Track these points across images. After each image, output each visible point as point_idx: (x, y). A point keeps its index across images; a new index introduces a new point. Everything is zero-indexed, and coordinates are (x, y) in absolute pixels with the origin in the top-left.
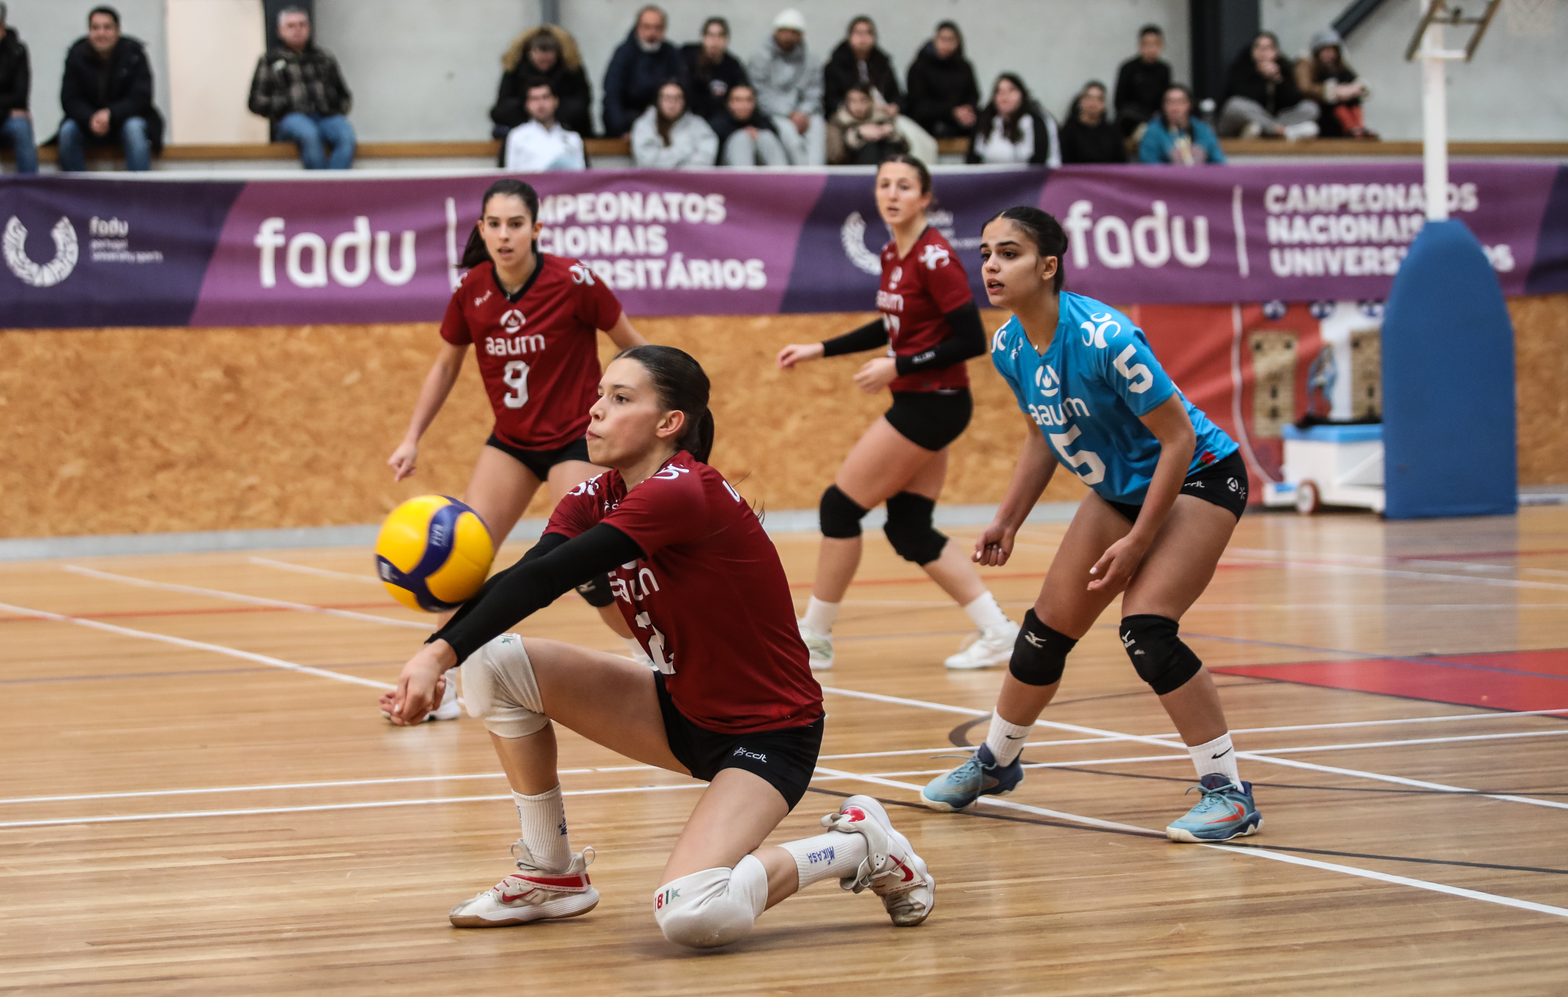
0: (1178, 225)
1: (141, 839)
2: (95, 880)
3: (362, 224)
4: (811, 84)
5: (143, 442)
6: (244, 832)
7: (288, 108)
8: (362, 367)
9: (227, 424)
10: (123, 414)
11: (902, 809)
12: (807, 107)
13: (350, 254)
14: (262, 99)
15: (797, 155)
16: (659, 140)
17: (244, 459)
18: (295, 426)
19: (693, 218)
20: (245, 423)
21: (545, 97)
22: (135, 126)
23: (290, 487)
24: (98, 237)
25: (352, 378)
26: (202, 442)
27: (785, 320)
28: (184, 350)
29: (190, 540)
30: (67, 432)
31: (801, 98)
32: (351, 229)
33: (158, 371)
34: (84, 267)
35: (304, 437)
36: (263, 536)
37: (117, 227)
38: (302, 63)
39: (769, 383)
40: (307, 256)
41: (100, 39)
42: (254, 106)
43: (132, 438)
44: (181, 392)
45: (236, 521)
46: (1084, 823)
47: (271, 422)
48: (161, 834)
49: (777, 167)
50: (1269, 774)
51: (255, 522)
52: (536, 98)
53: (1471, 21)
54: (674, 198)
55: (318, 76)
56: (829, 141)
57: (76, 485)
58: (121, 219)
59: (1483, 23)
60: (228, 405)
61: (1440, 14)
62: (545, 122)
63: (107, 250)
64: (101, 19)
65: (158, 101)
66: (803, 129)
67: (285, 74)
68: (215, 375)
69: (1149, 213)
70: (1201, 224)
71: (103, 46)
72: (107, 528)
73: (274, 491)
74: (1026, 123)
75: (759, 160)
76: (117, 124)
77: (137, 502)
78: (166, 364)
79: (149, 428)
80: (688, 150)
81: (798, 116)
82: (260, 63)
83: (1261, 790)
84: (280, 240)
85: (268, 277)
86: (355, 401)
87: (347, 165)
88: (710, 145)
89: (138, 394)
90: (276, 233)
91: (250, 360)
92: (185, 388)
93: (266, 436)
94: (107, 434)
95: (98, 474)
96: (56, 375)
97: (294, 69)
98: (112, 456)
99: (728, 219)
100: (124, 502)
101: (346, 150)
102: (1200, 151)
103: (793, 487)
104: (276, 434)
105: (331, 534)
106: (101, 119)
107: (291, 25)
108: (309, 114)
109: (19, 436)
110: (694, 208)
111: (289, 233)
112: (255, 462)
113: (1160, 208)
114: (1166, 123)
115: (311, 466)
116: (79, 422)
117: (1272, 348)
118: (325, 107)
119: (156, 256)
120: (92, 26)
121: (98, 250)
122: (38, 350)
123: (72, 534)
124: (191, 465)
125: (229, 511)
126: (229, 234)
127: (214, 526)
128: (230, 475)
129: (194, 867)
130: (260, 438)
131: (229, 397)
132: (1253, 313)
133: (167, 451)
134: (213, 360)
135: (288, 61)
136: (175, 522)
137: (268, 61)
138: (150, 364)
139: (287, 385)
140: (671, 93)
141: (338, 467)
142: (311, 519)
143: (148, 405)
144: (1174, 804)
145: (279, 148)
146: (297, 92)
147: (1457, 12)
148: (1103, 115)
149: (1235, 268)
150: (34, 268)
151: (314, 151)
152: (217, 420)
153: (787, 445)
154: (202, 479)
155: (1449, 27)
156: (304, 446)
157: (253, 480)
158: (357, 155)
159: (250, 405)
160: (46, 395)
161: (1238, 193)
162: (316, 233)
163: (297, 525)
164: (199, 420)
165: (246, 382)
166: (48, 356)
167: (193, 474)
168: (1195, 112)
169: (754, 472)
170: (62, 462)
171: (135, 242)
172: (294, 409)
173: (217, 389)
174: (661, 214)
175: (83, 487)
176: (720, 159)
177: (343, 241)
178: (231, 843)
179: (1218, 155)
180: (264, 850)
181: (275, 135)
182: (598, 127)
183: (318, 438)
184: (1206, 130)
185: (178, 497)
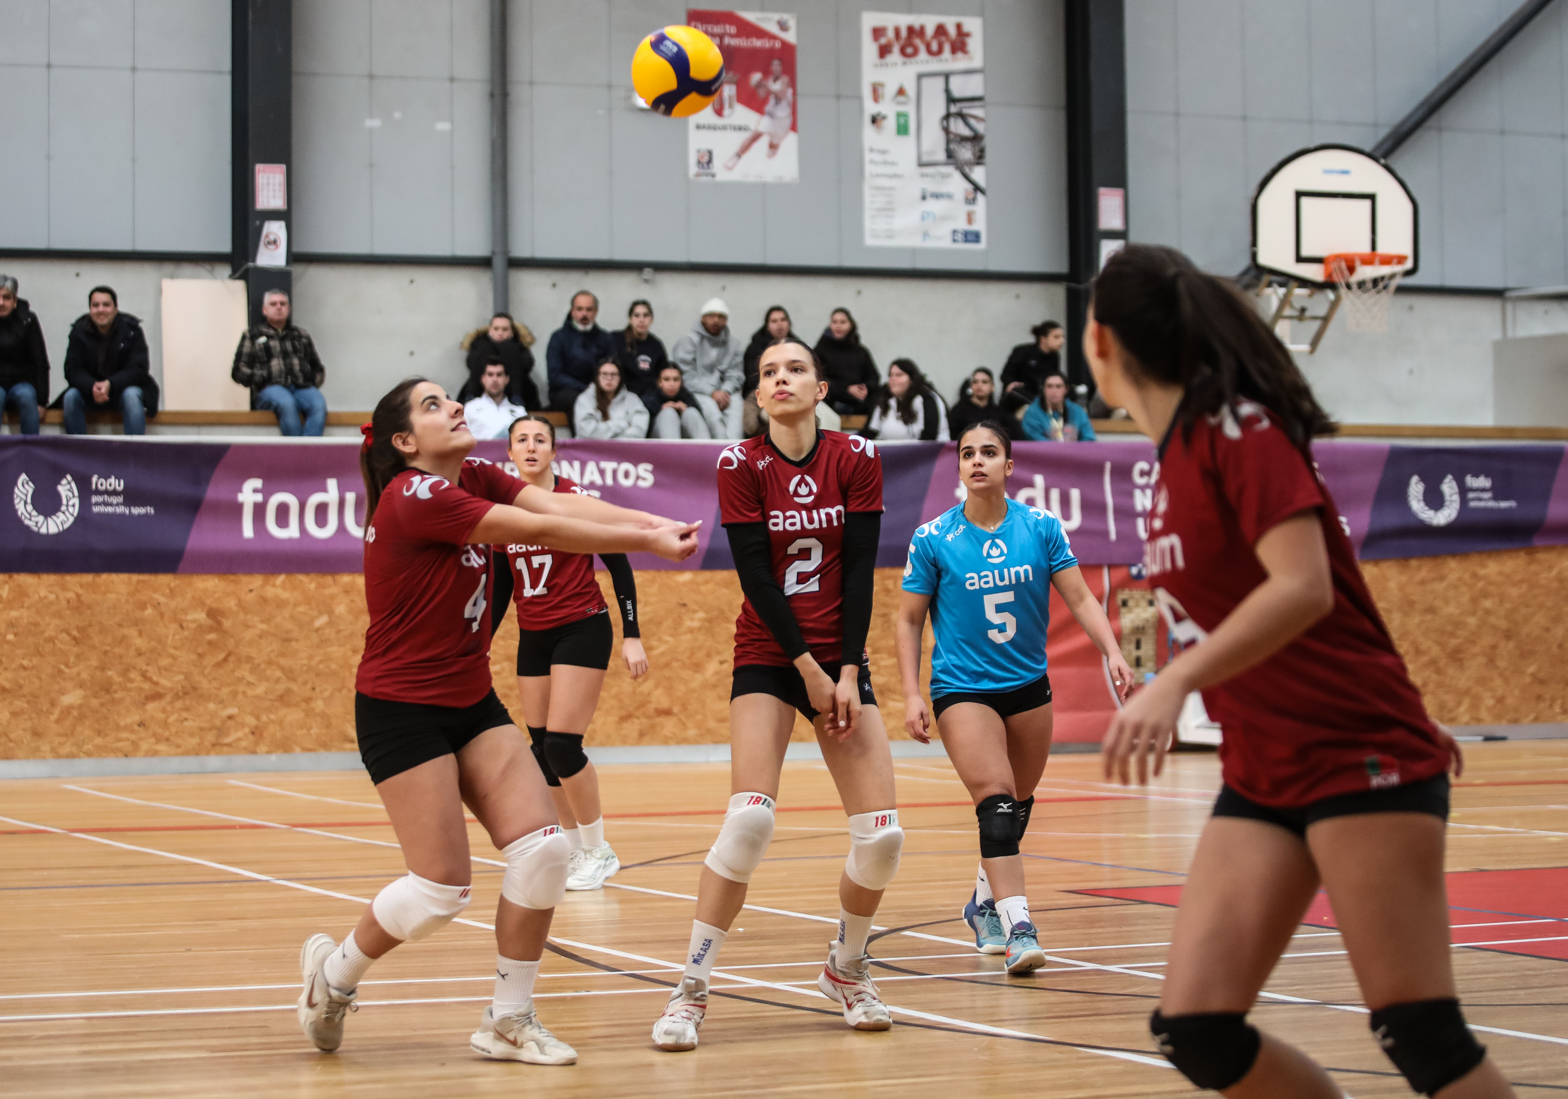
0: (1055, 494)
1: (134, 1033)
2: (92, 1070)
3: (332, 484)
4: (732, 366)
5: (133, 675)
6: (224, 1028)
7: (268, 381)
8: (330, 613)
9: (210, 661)
10: (117, 650)
11: (811, 1015)
12: (728, 386)
13: (322, 509)
14: (246, 370)
15: (719, 428)
16: (599, 415)
17: (225, 691)
18: (270, 663)
19: (627, 483)
20: (225, 660)
21: (499, 375)
22: (132, 394)
23: (264, 718)
24: (98, 492)
25: (322, 620)
26: (187, 676)
27: (707, 575)
28: (172, 594)
29: (176, 763)
30: (67, 666)
31: (722, 379)
32: (324, 490)
33: (149, 611)
34: (84, 518)
35: (279, 674)
36: (241, 760)
37: (114, 483)
38: (282, 339)
39: (691, 631)
40: (283, 512)
41: (100, 314)
42: (237, 376)
43: (125, 673)
44: (170, 632)
45: (217, 746)
46: (973, 1029)
47: (249, 659)
48: (152, 1029)
49: (701, 439)
50: (1137, 985)
51: (233, 747)
52: (491, 374)
53: (1315, 318)
54: (609, 466)
55: (295, 351)
56: (745, 416)
57: (75, 713)
58: (118, 478)
59: (1326, 320)
60: (210, 643)
61: (1287, 312)
62: (496, 397)
63: (106, 504)
64: (101, 297)
65: (152, 372)
66: (723, 406)
67: (267, 348)
68: (201, 616)
69: (1031, 485)
70: (1075, 494)
71: (103, 321)
72: (101, 752)
73: (251, 721)
74: (918, 403)
75: (684, 434)
76: (116, 392)
77: (128, 728)
78: (156, 606)
79: (141, 663)
80: (623, 424)
81: (720, 395)
82: (244, 338)
83: (1131, 1000)
84: (259, 498)
85: (248, 531)
86: (324, 642)
87: (320, 433)
88: (643, 420)
89: (133, 632)
90: (255, 491)
91: (232, 603)
92: (174, 626)
93: (244, 672)
94: (103, 668)
95: (95, 702)
96: (58, 615)
97: (275, 344)
98: (107, 687)
99: (656, 484)
100: (118, 728)
101: (319, 417)
102: (1072, 429)
103: (712, 724)
104: (252, 671)
105: (301, 759)
106: (102, 388)
107: (273, 304)
108: (286, 386)
109: (25, 668)
110: (627, 475)
111: (267, 492)
112: (234, 694)
113: (1039, 480)
114: (1043, 406)
115: (284, 699)
116: (78, 656)
117: (1137, 606)
118: (301, 381)
119: (151, 510)
120: (92, 303)
121: (97, 504)
122: (43, 592)
123: (71, 756)
124: (177, 697)
125: (210, 737)
126: (214, 492)
127: (196, 752)
128: (212, 706)
129: (180, 1060)
130: (238, 674)
131: (212, 636)
132: (1120, 574)
133: (156, 684)
134: (199, 603)
135: (269, 337)
136: (162, 747)
137: (252, 334)
138: (142, 606)
139: (264, 627)
140: (608, 372)
141: (308, 700)
142: (284, 746)
143: (139, 642)
144: (1052, 1012)
145: (259, 415)
146: (276, 364)
147: (1303, 310)
148: (990, 396)
149: (1106, 533)
150: (41, 519)
151: (291, 418)
152: (201, 656)
153: (706, 686)
154: (187, 709)
155: (1295, 322)
156: (278, 681)
157: (232, 711)
158: (329, 422)
159: (231, 643)
160: (49, 633)
161: (1108, 466)
162: (290, 493)
163: (269, 752)
164: (185, 657)
165: (227, 624)
166: (52, 597)
167: (179, 704)
168: (1071, 395)
169: (676, 710)
170: (63, 692)
171: (131, 497)
172: (270, 647)
173: (201, 629)
174: (599, 481)
175: (81, 714)
176: (651, 432)
177: (316, 499)
178: (213, 1038)
179: (1090, 434)
180: (244, 1045)
181: (255, 403)
182: (544, 400)
183: (290, 674)
184: (1080, 412)
185: (165, 725)
